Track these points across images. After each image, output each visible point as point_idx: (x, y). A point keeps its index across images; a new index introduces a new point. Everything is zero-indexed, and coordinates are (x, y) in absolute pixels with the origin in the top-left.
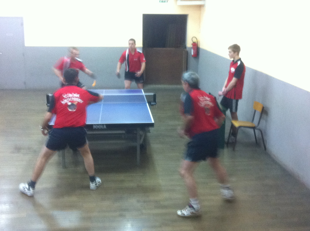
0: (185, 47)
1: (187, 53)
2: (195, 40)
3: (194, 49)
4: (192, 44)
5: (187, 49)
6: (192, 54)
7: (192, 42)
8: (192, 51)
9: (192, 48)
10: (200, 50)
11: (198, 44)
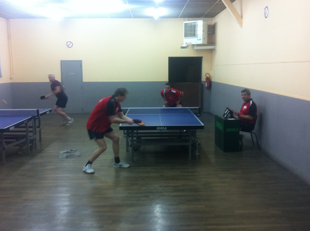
0: (201, 82)
1: (202, 86)
2: (208, 76)
3: (207, 83)
4: (206, 79)
5: (202, 83)
6: (206, 86)
7: (206, 77)
8: (206, 83)
9: (206, 81)
10: (212, 83)
11: (211, 78)
